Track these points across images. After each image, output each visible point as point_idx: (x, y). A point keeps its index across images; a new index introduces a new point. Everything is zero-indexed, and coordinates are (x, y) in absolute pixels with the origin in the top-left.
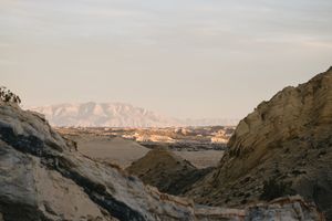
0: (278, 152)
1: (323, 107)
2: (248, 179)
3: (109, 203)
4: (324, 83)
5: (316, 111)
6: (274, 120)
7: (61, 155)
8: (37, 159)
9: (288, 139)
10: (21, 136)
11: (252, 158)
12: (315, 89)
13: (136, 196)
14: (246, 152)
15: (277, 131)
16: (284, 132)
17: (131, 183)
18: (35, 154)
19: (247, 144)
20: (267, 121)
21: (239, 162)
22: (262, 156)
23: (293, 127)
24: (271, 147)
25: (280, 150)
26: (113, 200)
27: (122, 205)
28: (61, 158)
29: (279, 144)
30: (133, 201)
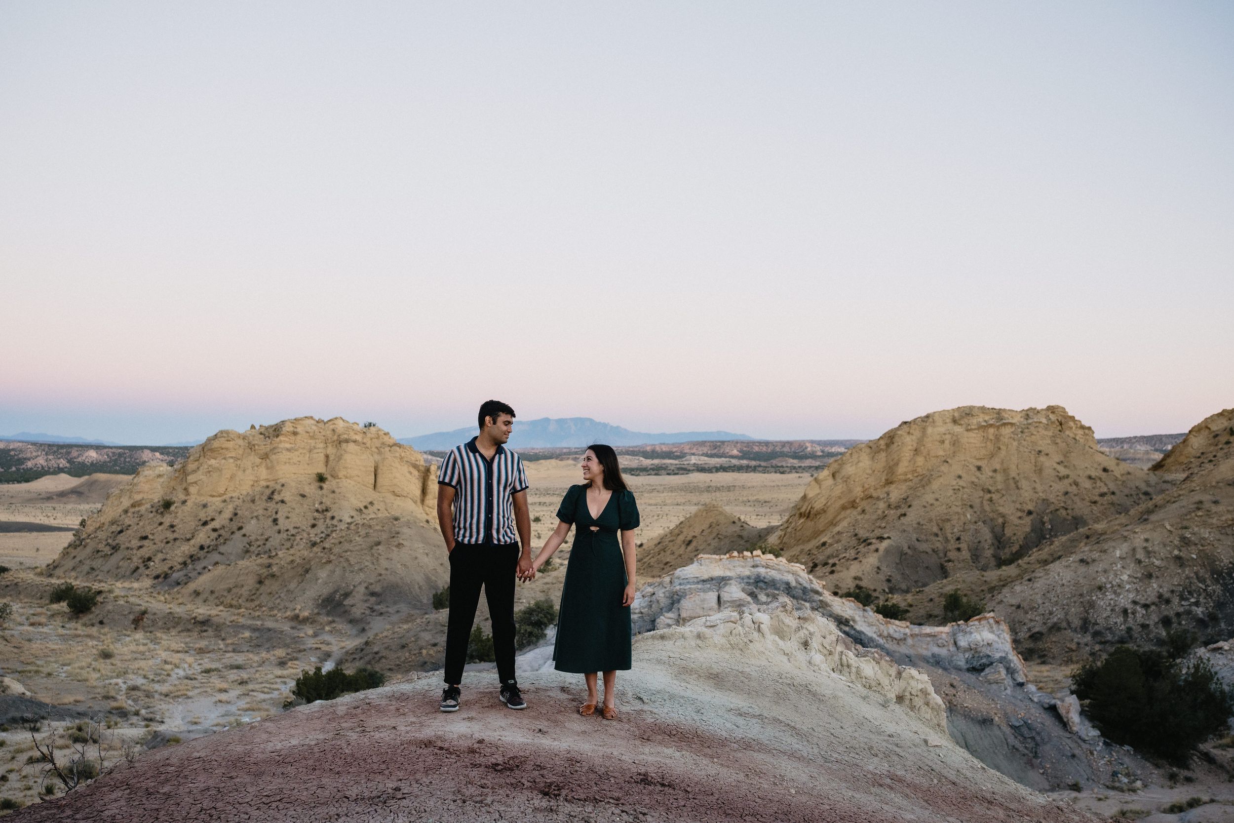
0: (854, 514)
1: (897, 464)
2: (824, 544)
3: (853, 632)
4: (896, 439)
5: (891, 469)
6: (846, 480)
7: (821, 598)
8: (808, 605)
9: (862, 499)
10: (795, 588)
11: (822, 521)
12: (888, 445)
13: (870, 625)
14: (818, 513)
15: (850, 491)
16: (858, 492)
17: (866, 614)
18: (805, 601)
19: (818, 506)
20: (839, 480)
21: (810, 524)
22: (835, 518)
23: (866, 486)
24: (844, 508)
25: (855, 513)
26: (855, 629)
27: (860, 632)
28: (821, 601)
29: (853, 505)
30: (868, 629)
